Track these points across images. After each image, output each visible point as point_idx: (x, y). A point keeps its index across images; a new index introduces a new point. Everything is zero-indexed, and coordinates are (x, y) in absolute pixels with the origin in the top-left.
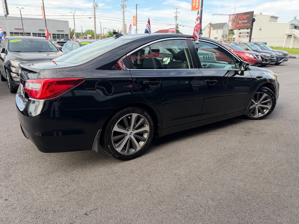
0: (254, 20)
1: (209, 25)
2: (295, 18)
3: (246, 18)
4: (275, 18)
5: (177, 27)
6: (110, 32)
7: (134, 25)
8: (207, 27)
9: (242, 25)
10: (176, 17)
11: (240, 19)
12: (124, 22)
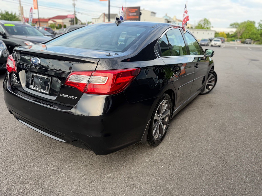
0: (141, 14)
1: (103, 15)
2: (166, 15)
3: (134, 11)
4: (154, 13)
5: (75, 14)
6: (2, 13)
7: (35, 8)
8: (102, 16)
9: (132, 17)
10: (74, 5)
11: (130, 12)
12: (20, 4)
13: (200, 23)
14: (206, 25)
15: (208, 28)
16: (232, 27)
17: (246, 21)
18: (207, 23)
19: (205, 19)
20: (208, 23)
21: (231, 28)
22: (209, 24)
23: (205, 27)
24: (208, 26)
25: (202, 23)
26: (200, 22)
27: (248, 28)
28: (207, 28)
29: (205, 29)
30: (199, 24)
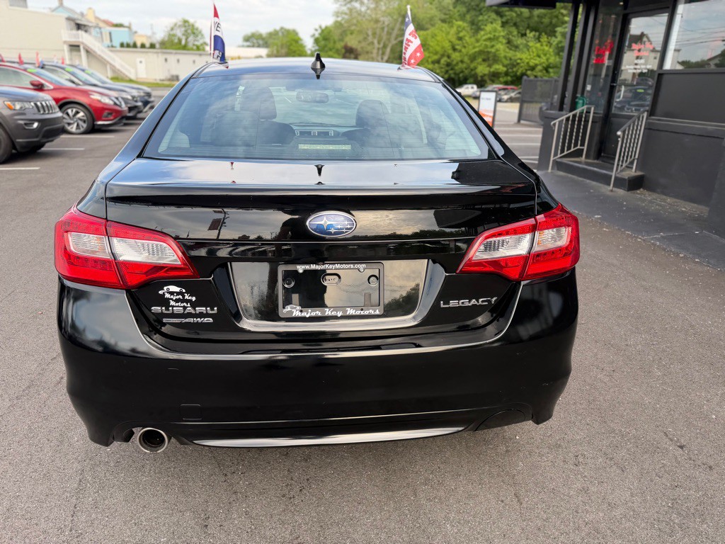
2: (61, 3)
13: (174, 32)
14: (191, 38)
15: (198, 48)
16: (248, 44)
17: (278, 28)
18: (194, 33)
19: (186, 22)
20: (195, 31)
21: (248, 46)
22: (200, 36)
23: (190, 45)
24: (198, 41)
25: (179, 33)
26: (172, 29)
27: (292, 47)
28: (195, 48)
29: (192, 49)
30: (171, 36)
